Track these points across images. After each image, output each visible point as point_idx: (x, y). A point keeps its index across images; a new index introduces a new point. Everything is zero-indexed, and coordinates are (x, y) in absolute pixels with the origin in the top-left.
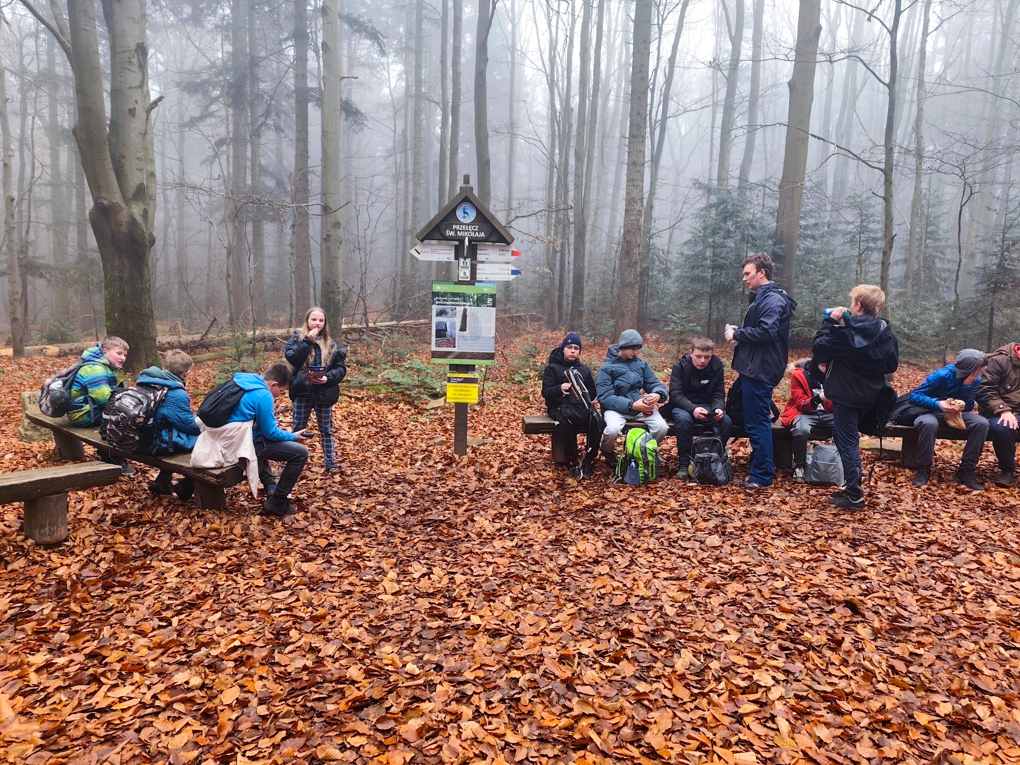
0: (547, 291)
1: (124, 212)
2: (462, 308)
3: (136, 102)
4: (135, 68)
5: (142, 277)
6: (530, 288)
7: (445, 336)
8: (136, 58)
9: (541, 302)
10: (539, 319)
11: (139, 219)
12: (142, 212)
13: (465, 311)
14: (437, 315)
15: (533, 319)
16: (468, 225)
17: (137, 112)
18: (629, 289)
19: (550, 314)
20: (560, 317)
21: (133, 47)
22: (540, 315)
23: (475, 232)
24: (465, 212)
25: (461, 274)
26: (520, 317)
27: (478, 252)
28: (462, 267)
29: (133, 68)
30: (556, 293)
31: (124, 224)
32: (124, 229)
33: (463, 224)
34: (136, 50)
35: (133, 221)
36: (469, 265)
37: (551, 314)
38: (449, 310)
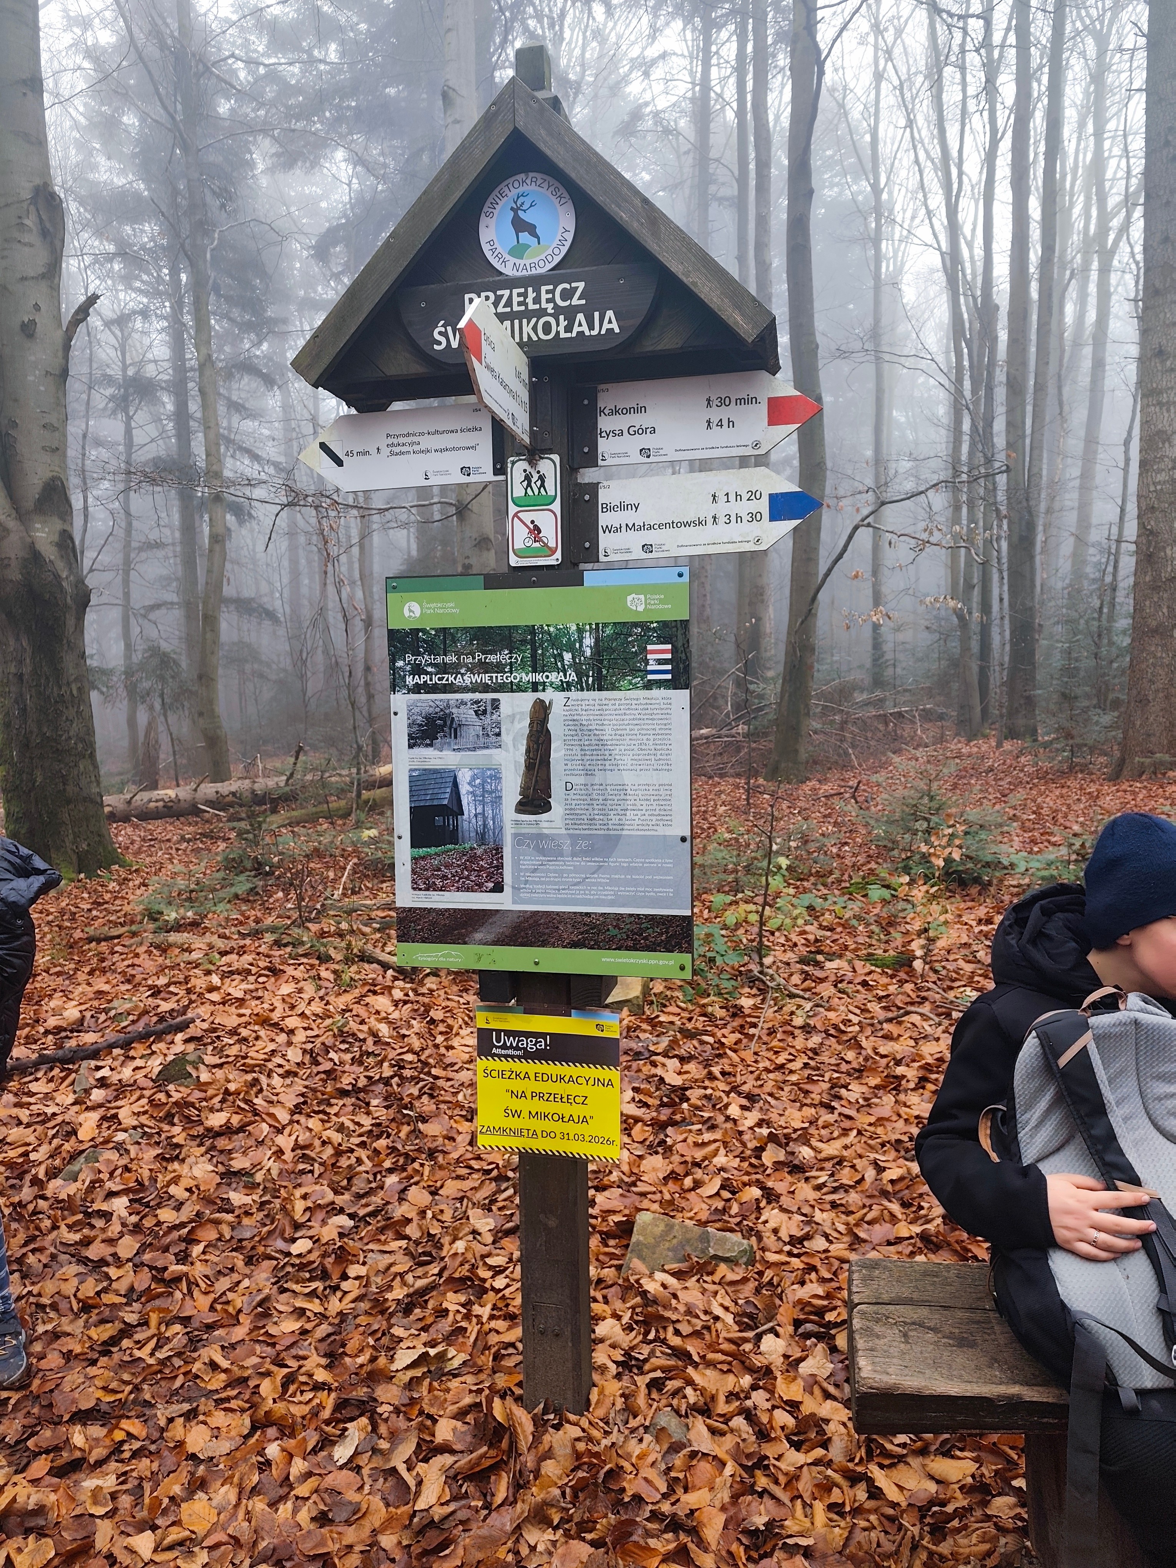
0: (955, 663)
1: (14, 538)
2: (525, 701)
3: (37, 308)
4: (33, 237)
5: (58, 673)
6: (920, 660)
7: (453, 836)
8: (33, 216)
9: (943, 683)
10: (941, 717)
11: (49, 552)
12: (56, 538)
13: (541, 713)
14: (414, 741)
15: (927, 716)
16: (535, 282)
17: (39, 328)
18: (1157, 640)
19: (962, 707)
20: (985, 712)
21: (26, 194)
22: (941, 710)
23: (570, 314)
24: (520, 225)
25: (520, 537)
26: (900, 715)
27: (605, 423)
28: (524, 503)
29: (27, 238)
30: (975, 666)
31: (14, 563)
32: (14, 574)
33: (511, 283)
34: (34, 200)
35: (35, 556)
36: (552, 486)
37: (964, 707)
38: (467, 714)
